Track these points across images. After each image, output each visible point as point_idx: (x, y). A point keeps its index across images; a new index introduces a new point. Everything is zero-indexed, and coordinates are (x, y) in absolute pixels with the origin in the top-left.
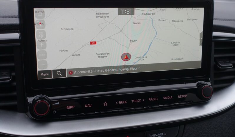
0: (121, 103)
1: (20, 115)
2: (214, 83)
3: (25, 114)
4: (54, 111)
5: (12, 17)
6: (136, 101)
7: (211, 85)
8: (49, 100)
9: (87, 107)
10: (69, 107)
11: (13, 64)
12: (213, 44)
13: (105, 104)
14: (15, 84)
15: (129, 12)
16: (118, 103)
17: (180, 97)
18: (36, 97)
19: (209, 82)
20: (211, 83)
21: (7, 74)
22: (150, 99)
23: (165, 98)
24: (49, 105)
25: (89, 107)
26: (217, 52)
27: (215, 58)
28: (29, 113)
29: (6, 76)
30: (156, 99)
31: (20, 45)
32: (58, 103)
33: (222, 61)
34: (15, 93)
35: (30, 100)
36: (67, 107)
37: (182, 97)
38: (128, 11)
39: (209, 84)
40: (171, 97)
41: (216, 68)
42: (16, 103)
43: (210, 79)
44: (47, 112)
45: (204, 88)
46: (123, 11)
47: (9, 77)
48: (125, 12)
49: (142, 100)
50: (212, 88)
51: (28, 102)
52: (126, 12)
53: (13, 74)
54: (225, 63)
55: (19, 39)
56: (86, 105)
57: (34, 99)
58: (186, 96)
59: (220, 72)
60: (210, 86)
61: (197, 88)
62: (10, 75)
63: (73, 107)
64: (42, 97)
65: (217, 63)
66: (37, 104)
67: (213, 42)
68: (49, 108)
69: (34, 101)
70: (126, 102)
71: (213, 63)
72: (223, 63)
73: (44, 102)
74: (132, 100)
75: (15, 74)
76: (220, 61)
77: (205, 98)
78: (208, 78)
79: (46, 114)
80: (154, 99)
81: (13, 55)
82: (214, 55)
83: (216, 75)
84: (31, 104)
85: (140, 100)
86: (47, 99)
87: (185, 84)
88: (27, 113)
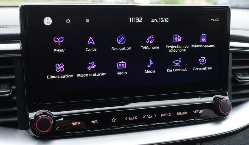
0: (131, 118)
1: (21, 132)
2: (233, 97)
3: (26, 131)
4: (58, 128)
5: (14, 27)
6: (148, 117)
7: (229, 100)
8: (52, 116)
9: (93, 123)
10: (74, 123)
11: (14, 77)
12: (231, 54)
13: (114, 120)
14: (15, 98)
15: (138, 20)
16: (128, 119)
17: (195, 112)
18: (37, 113)
19: (227, 96)
20: (229, 97)
21: (6, 88)
22: (162, 115)
23: (179, 113)
24: (52, 121)
25: (95, 123)
26: (234, 63)
27: (233, 70)
28: (30, 130)
29: (5, 89)
30: (169, 114)
31: (21, 56)
32: (62, 119)
33: (241, 74)
34: (16, 109)
35: (31, 115)
36: (72, 123)
37: (197, 112)
38: (137, 19)
39: (227, 98)
40: (186, 113)
41: (234, 80)
42: (16, 119)
43: (227, 93)
44: (49, 129)
46: (132, 19)
47: (9, 91)
48: (134, 20)
49: (154, 116)
50: (230, 102)
51: (30, 117)
52: (135, 20)
53: (14, 87)
54: (244, 75)
55: (20, 49)
56: (92, 121)
57: (36, 115)
58: (201, 111)
59: (238, 86)
60: (227, 100)
61: (213, 102)
62: (10, 89)
63: (79, 123)
64: (44, 112)
65: (235, 76)
66: (39, 120)
67: (230, 52)
68: (52, 124)
69: (36, 117)
70: (136, 118)
71: (230, 75)
72: (242, 75)
73: (46, 118)
74: (143, 116)
75: (16, 87)
76: (238, 74)
77: (222, 113)
78: (226, 92)
79: (49, 131)
80: (166, 115)
81: (14, 67)
82: (231, 67)
83: (234, 89)
84: (32, 119)
85: (151, 116)
86: (50, 114)
87: (201, 98)
88: (28, 130)
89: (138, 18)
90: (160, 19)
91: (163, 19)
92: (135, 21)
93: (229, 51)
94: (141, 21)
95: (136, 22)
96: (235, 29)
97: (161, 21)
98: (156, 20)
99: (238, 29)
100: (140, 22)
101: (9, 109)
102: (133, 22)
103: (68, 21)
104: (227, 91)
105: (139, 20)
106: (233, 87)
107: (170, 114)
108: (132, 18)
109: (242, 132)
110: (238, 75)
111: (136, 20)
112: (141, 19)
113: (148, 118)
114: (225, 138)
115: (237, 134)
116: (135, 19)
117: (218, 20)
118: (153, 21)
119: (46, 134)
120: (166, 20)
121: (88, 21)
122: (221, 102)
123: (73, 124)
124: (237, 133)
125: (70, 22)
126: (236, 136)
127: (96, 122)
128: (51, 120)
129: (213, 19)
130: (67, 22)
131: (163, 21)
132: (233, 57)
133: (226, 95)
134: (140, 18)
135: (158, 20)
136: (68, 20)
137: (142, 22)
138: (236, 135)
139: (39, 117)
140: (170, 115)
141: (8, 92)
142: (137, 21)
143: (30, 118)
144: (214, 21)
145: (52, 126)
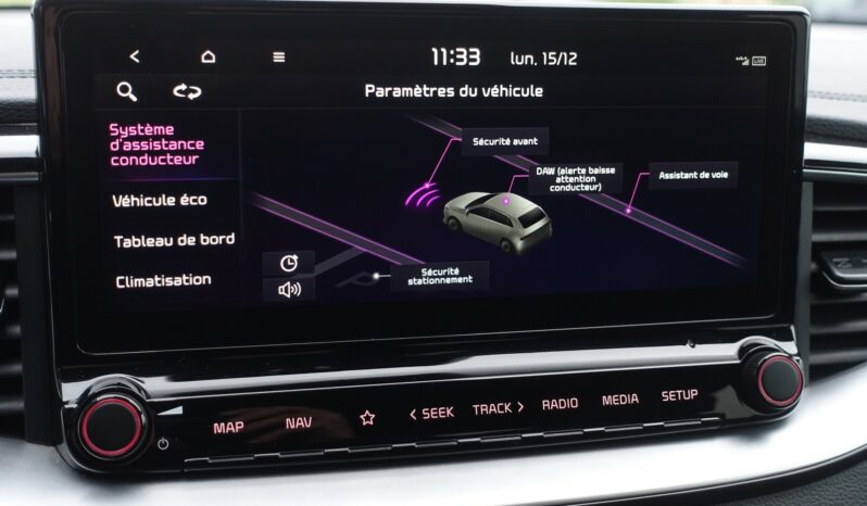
0: (430, 414)
1: (35, 453)
2: (817, 343)
3: (51, 449)
4: (163, 440)
5: (10, 74)
6: (493, 409)
7: (798, 355)
8: (144, 398)
9: (293, 427)
10: (223, 424)
11: (12, 255)
12: (807, 190)
13: (368, 418)
14: (17, 330)
15: (464, 56)
16: (419, 414)
17: (668, 396)
18: (95, 383)
19: (791, 339)
20: (798, 345)
22: (546, 404)
23: (607, 400)
24: (143, 417)
25: (300, 426)
26: (821, 222)
27: (818, 249)
28: (64, 447)
30: (572, 403)
31: (37, 179)
32: (179, 410)
33: (846, 259)
34: (17, 368)
35: (71, 392)
36: (216, 425)
37: (677, 397)
38: (462, 53)
39: (790, 347)
40: (635, 398)
41: (821, 284)
42: (18, 405)
43: (792, 328)
44: (131, 445)
45: (765, 364)
46: (440, 54)
48: (449, 56)
49: (514, 407)
50: (801, 366)
51: (64, 400)
52: (454, 56)
53: (12, 292)
54: (857, 266)
55: (34, 155)
56: (288, 420)
57: (88, 390)
58: (692, 393)
59: (833, 304)
60: (790, 356)
61: (738, 362)
64: (119, 384)
65: (824, 267)
66: (94, 409)
67: (807, 180)
68: (143, 427)
69: (86, 399)
70: (448, 412)
71: (806, 266)
72: (849, 265)
73: (121, 403)
74: (476, 406)
75: (20, 291)
76: (835, 260)
77: (770, 404)
78: (785, 325)
79: (128, 451)
80: (562, 403)
81: (12, 217)
82: (810, 236)
83: (819, 315)
84: (71, 409)
85: (506, 408)
86: (137, 392)
87: (693, 347)
88: (59, 447)
89: (464, 50)
90: (545, 54)
91: (557, 56)
92: (452, 61)
93: (801, 178)
94: (474, 61)
95: (458, 64)
96: (822, 96)
97: (548, 61)
98: (529, 59)
99: (844, 95)
100: (471, 63)
102: (445, 63)
103: (208, 57)
104: (792, 322)
105: (468, 57)
106: (814, 308)
107: (574, 402)
108: (444, 50)
109: (841, 474)
110: (836, 264)
111: (458, 56)
112: (475, 53)
113: (493, 412)
114: (777, 495)
115: (824, 481)
116: (452, 52)
117: (760, 61)
118: (520, 60)
119: (118, 461)
120: (569, 57)
121: (279, 57)
122: (765, 360)
123: (219, 428)
124: (823, 477)
125: (213, 61)
126: (819, 486)
127: (304, 422)
128: (140, 414)
129: (741, 58)
130: (204, 61)
131: (555, 62)
132: (817, 200)
133: (788, 338)
134: (472, 50)
135: (539, 58)
136: (208, 52)
137: (478, 63)
138: (819, 483)
139: (98, 399)
140: (574, 404)
142: (462, 60)
143: (67, 403)
144: (746, 63)
145: (142, 432)
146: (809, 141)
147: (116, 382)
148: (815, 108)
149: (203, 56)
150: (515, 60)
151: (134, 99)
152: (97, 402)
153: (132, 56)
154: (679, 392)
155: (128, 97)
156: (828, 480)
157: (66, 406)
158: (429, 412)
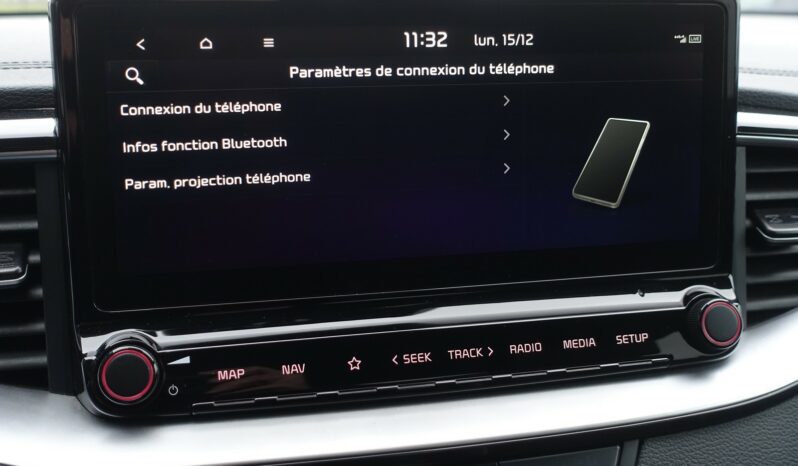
0: (410, 359)
1: (58, 402)
2: (753, 292)
3: (72, 398)
4: (173, 387)
6: (466, 353)
7: (737, 301)
8: (156, 349)
9: (288, 373)
10: (226, 372)
11: (34, 225)
12: (741, 154)
13: (355, 364)
14: (39, 292)
15: (433, 39)
16: (400, 359)
17: (622, 340)
18: (111, 338)
19: (729, 287)
20: (736, 292)
21: (11, 259)
22: (513, 349)
23: (568, 344)
24: (155, 366)
25: (295, 372)
26: (753, 183)
27: (751, 205)
28: (85, 396)
29: (6, 264)
30: (536, 347)
31: (55, 156)
32: (186, 360)
33: (777, 216)
34: (40, 327)
35: (90, 346)
36: (220, 372)
37: (629, 340)
38: (431, 36)
39: (729, 294)
40: (592, 342)
41: (754, 238)
42: (42, 360)
43: (731, 277)
44: (144, 392)
45: (708, 309)
46: (412, 38)
47: (18, 268)
48: (420, 39)
49: (485, 352)
50: (739, 309)
51: (84, 352)
52: (424, 39)
53: (35, 258)
54: (787, 221)
55: (52, 135)
56: (284, 367)
57: (104, 345)
58: (643, 337)
59: (767, 256)
60: (730, 302)
61: (684, 308)
62: (24, 262)
63: (241, 372)
64: (131, 338)
65: (757, 223)
66: (111, 360)
67: (740, 145)
68: (155, 376)
69: (104, 352)
70: (426, 357)
71: (741, 222)
72: (780, 221)
73: (135, 354)
74: (451, 352)
75: (41, 258)
76: (767, 216)
77: (713, 345)
78: (725, 275)
79: (144, 396)
80: (528, 347)
81: (34, 191)
82: (743, 196)
83: (753, 266)
84: (91, 361)
85: (478, 352)
86: (149, 344)
87: (643, 296)
88: (80, 396)
89: (433, 34)
90: (504, 36)
91: (515, 38)
92: (422, 43)
93: (735, 143)
94: (442, 43)
95: (428, 46)
96: (751, 71)
97: (508, 42)
98: (491, 41)
99: (771, 70)
100: (439, 45)
101: (21, 329)
102: (416, 46)
103: (206, 44)
104: (730, 272)
105: (437, 39)
106: (749, 260)
107: (538, 346)
108: (415, 34)
109: (778, 407)
110: (768, 220)
111: (428, 39)
112: (442, 36)
113: (466, 357)
114: (722, 425)
115: (763, 413)
116: (422, 36)
117: (696, 39)
118: (482, 42)
119: (134, 406)
120: (526, 38)
121: (269, 43)
122: (707, 306)
123: (222, 375)
124: (763, 410)
125: (211, 47)
126: (759, 418)
127: (298, 369)
128: (152, 363)
129: (679, 37)
130: (202, 47)
131: (514, 43)
132: (750, 163)
133: (726, 285)
134: (440, 33)
135: (499, 40)
136: (206, 40)
137: (445, 46)
138: (759, 415)
139: (114, 351)
140: (538, 348)
141: (16, 272)
142: (431, 42)
143: (86, 355)
144: (684, 41)
145: (154, 380)
146: (741, 111)
147: (129, 336)
148: (745, 82)
149: (201, 43)
150: (478, 42)
151: (141, 82)
152: (113, 354)
153: (138, 45)
154: (631, 336)
155: (135, 81)
156: (766, 412)
157: (86, 359)
158: (409, 357)
